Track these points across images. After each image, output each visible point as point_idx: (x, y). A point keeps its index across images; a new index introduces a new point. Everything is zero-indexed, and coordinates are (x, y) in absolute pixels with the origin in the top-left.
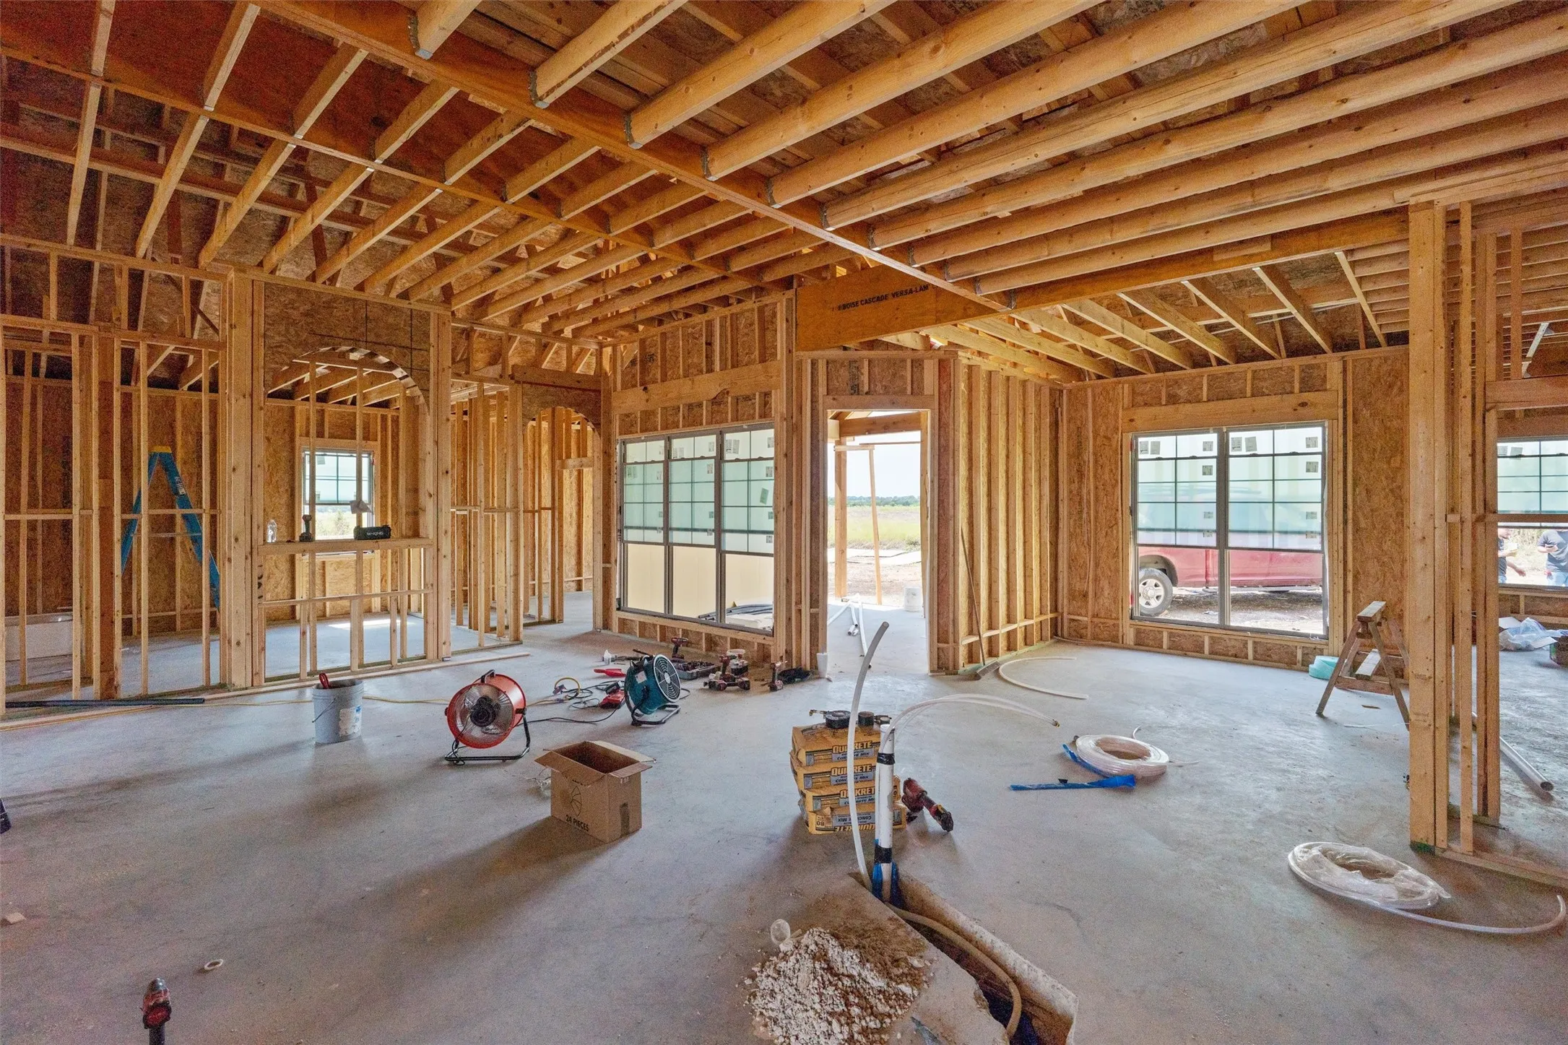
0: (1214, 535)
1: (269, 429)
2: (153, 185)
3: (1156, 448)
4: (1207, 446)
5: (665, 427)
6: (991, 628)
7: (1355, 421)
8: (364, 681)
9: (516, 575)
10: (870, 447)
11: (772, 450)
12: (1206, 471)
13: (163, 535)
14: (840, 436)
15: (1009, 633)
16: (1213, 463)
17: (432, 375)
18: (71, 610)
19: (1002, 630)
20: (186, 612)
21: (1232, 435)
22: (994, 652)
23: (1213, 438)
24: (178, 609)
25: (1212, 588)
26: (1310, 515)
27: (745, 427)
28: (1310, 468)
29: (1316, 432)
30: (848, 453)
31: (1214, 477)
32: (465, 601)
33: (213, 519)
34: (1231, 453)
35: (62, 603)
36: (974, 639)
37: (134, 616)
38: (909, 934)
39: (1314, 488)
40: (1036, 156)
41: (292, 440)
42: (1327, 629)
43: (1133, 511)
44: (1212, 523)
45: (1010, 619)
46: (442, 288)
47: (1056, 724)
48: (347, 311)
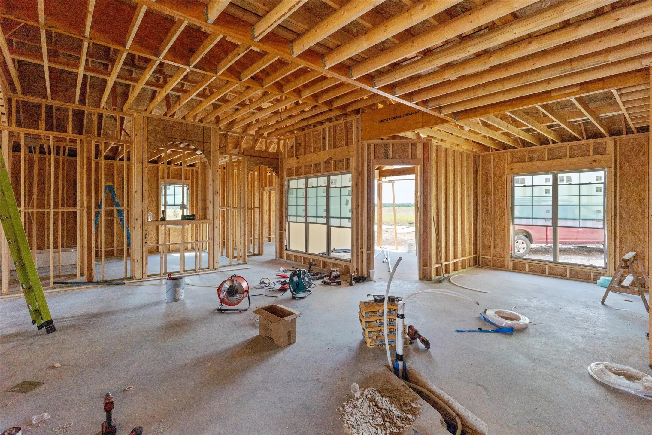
0: (551, 221)
1: (149, 176)
2: (106, 80)
3: (523, 181)
4: (547, 180)
5: (305, 174)
6: (446, 260)
7: (621, 168)
8: (185, 277)
9: (245, 235)
10: (392, 182)
11: (351, 183)
12: (547, 191)
13: (109, 218)
14: (380, 177)
15: (454, 263)
16: (550, 188)
17: (211, 153)
18: (77, 247)
19: (452, 262)
20: (118, 248)
21: (560, 175)
22: (448, 271)
23: (550, 176)
24: (115, 247)
25: (549, 245)
26: (598, 212)
27: (339, 173)
28: (598, 190)
29: (601, 174)
30: (383, 184)
31: (551, 194)
32: (224, 246)
33: (128, 211)
34: (559, 183)
35: (73, 244)
36: (439, 265)
37: (99, 249)
38: (411, 393)
39: (600, 199)
40: (469, 52)
41: (158, 180)
42: (606, 264)
43: (512, 210)
44: (550, 215)
45: (455, 257)
46: (216, 117)
47: (478, 303)
48: (179, 127)
